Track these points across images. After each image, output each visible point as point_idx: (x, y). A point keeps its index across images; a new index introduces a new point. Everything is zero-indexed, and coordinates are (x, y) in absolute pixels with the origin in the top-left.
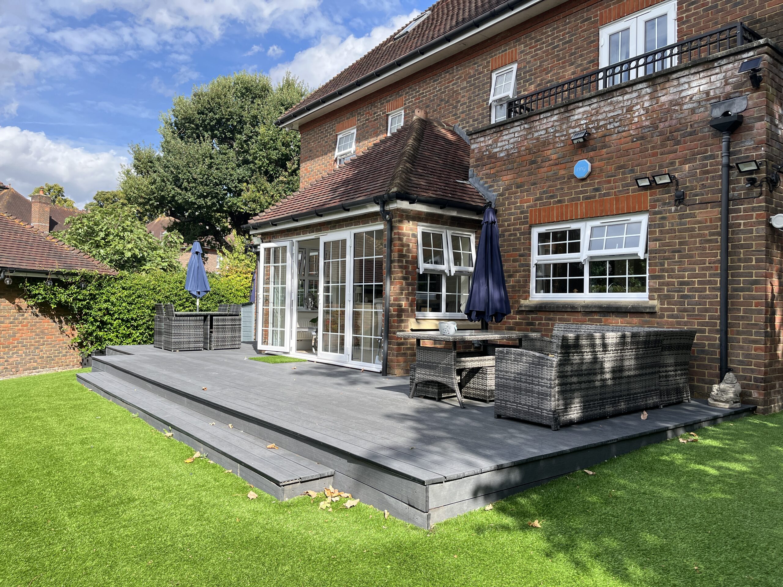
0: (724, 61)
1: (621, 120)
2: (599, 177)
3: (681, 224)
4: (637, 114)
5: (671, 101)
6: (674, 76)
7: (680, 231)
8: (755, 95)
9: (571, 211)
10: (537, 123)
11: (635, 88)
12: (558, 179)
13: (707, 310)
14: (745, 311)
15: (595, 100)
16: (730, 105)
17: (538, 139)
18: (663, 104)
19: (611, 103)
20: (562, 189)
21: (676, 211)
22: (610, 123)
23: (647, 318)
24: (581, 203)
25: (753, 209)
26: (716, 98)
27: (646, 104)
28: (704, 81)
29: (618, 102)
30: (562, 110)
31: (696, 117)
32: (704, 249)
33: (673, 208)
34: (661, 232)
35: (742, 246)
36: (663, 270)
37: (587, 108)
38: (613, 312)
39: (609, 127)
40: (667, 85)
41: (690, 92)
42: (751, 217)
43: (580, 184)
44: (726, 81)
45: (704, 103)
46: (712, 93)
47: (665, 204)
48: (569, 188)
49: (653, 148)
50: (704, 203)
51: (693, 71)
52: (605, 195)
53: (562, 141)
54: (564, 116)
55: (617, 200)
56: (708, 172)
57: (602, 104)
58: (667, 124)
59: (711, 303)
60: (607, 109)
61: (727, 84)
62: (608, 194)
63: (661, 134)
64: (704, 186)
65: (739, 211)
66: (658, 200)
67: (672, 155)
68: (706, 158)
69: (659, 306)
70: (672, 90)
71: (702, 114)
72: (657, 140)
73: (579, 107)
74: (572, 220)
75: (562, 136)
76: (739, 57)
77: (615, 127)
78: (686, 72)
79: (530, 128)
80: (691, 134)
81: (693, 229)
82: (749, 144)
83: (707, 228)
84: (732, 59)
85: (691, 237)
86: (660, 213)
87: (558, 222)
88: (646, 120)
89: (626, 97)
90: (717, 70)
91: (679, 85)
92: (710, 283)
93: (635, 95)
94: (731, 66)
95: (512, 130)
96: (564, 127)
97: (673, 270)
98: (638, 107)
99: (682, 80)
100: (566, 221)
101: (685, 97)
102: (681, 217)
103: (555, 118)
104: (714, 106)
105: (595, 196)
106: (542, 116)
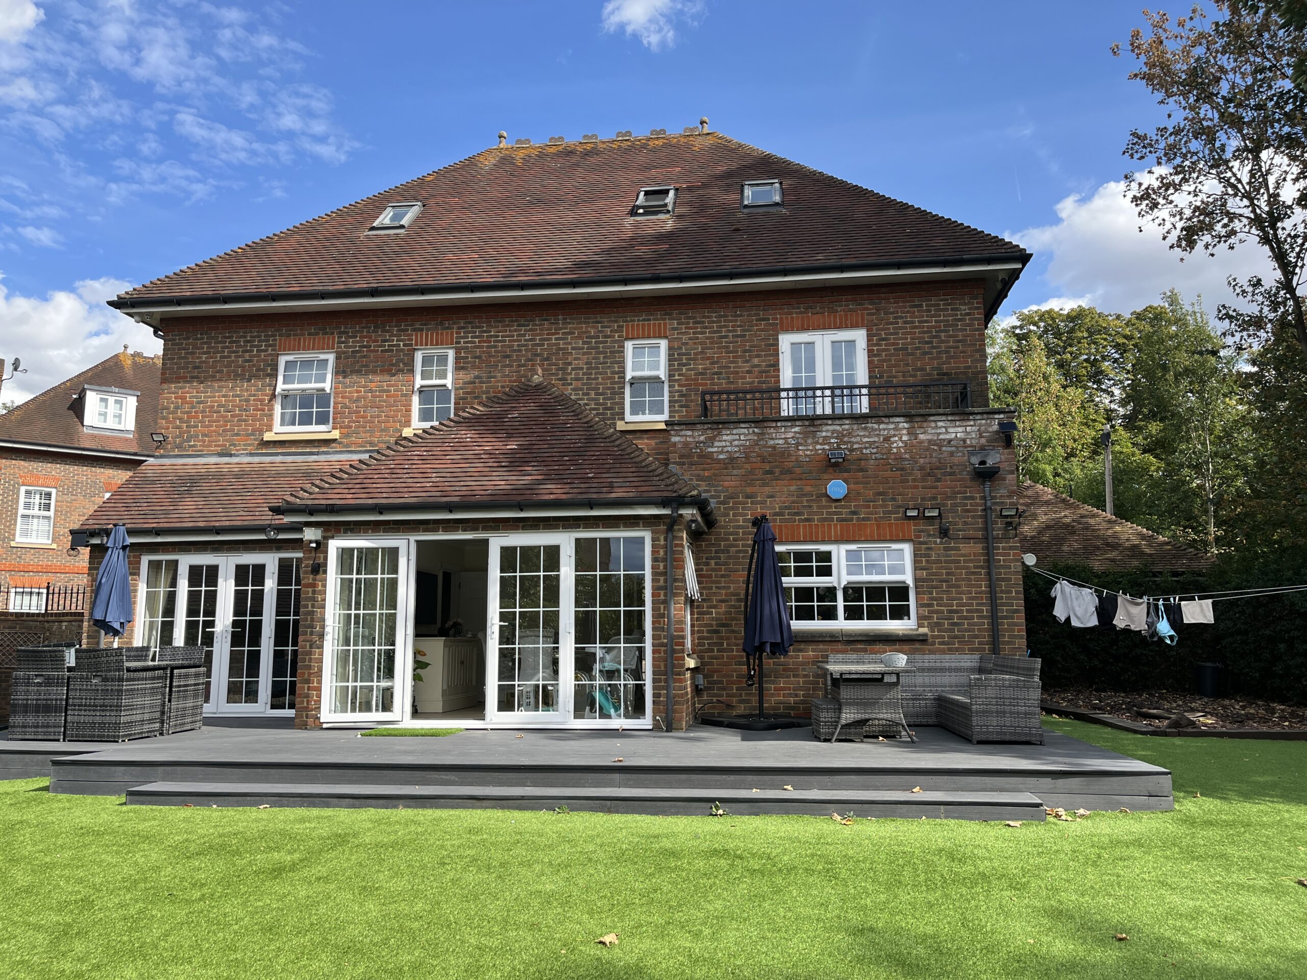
0: (979, 417)
1: (877, 447)
2: (856, 500)
3: (947, 556)
4: (895, 445)
5: (930, 441)
6: (932, 418)
7: (946, 562)
8: (1006, 451)
9: (823, 532)
10: (772, 430)
11: (892, 420)
12: (805, 495)
13: (976, 637)
14: (1010, 637)
15: (847, 422)
16: (987, 455)
17: (774, 447)
18: (922, 442)
19: (865, 428)
20: (810, 507)
21: (941, 543)
22: (866, 448)
23: (917, 646)
24: (835, 525)
25: (1011, 548)
26: (972, 446)
27: (905, 438)
28: (960, 429)
29: (873, 430)
30: (807, 423)
31: (956, 460)
32: (970, 580)
33: (938, 540)
34: (927, 561)
35: (1003, 580)
36: (932, 599)
37: (838, 428)
38: (880, 641)
39: (864, 451)
40: (925, 425)
41: (947, 437)
42: (1009, 555)
43: (833, 505)
44: (980, 434)
45: (961, 449)
46: (968, 442)
47: (929, 535)
48: (819, 507)
49: (914, 480)
50: (967, 539)
51: (950, 418)
52: (864, 519)
53: (807, 456)
54: (808, 430)
55: (878, 526)
56: (968, 511)
57: (855, 427)
58: (927, 460)
59: (979, 630)
60: (862, 434)
61: (981, 437)
62: (868, 519)
63: (922, 469)
64: (965, 523)
65: (998, 548)
66: (922, 531)
67: (934, 491)
68: (966, 498)
69: (930, 634)
70: (930, 430)
71: (958, 458)
72: (918, 474)
73: (827, 424)
74: (823, 542)
75: (807, 450)
76: (992, 416)
77: (871, 453)
78: (944, 418)
79: (763, 434)
80: (951, 474)
81: (959, 562)
82: (1003, 492)
83: (971, 561)
84: (985, 416)
85: (957, 568)
86: (925, 543)
87: (805, 542)
88: (906, 453)
89: (882, 426)
90: (972, 423)
91: (937, 427)
92: (977, 611)
93: (892, 426)
94: (984, 422)
95: (735, 431)
96: (810, 441)
97: (942, 599)
98: (897, 438)
99: (940, 424)
100: (816, 542)
101: (944, 440)
102: (946, 549)
103: (797, 429)
104: (971, 454)
105: (852, 520)
106: (779, 424)
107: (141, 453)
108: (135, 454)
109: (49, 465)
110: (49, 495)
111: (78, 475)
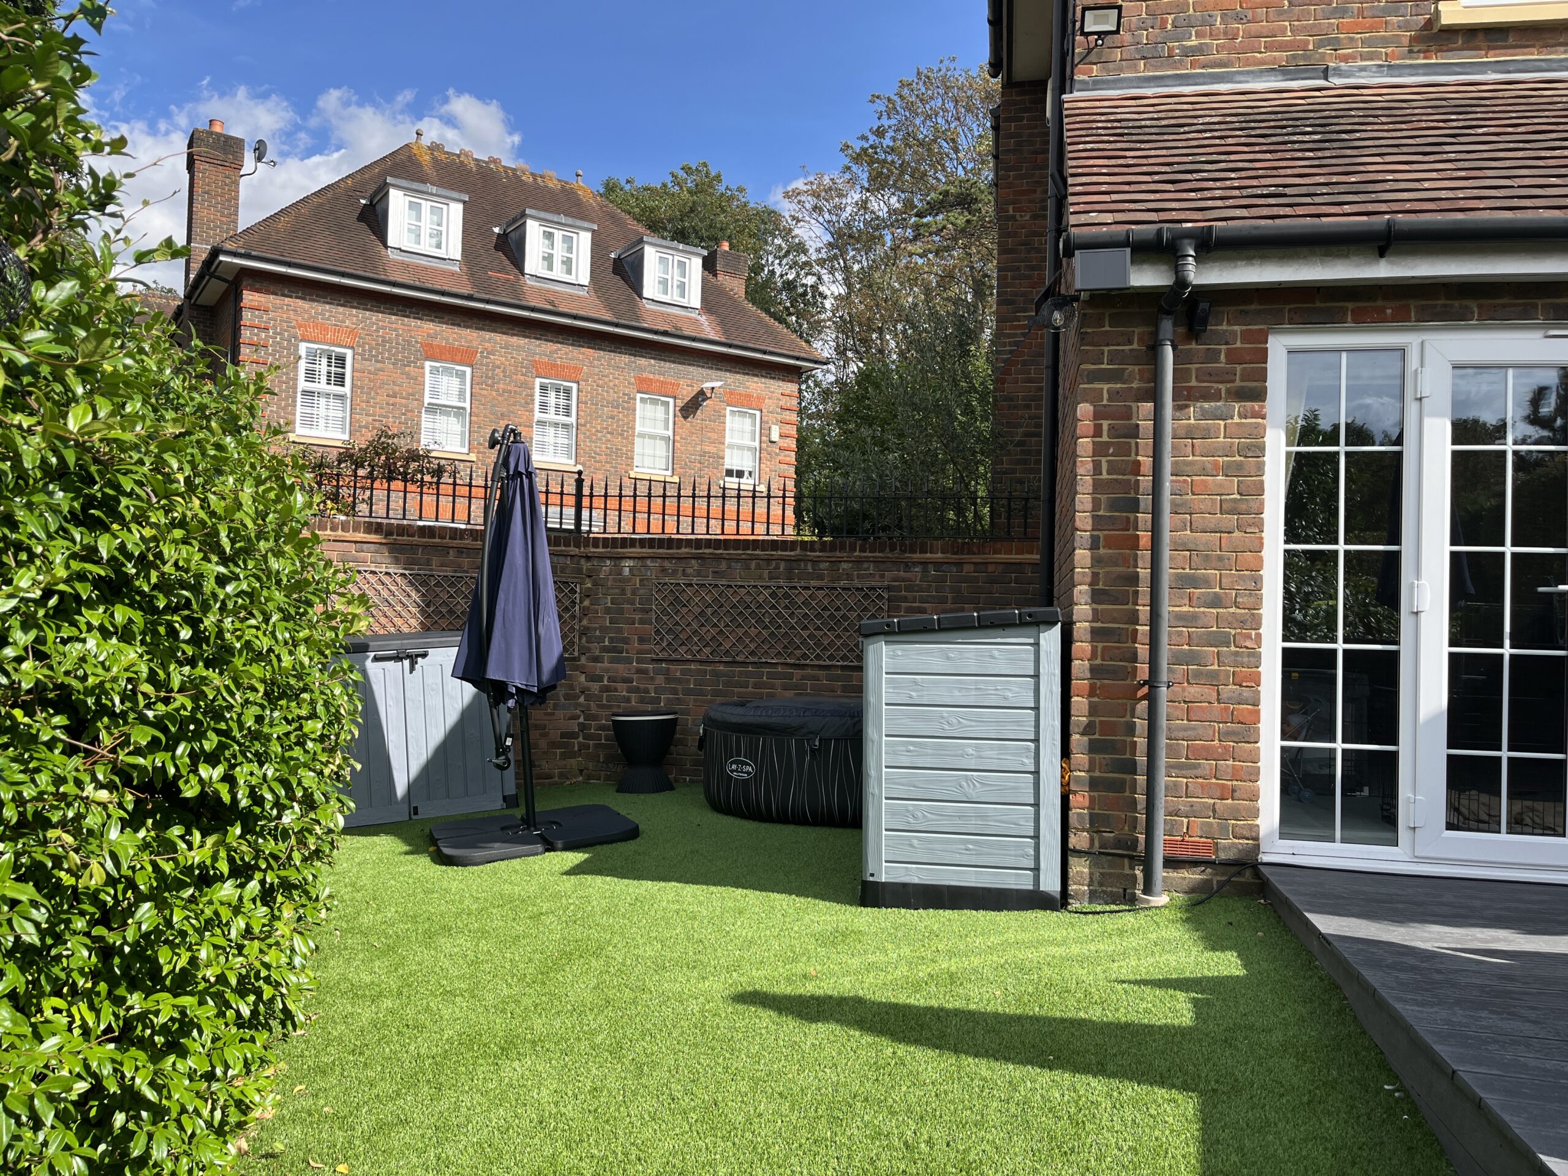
107: (477, 295)
108: (470, 298)
109: (341, 309)
110: (341, 360)
111: (383, 328)
